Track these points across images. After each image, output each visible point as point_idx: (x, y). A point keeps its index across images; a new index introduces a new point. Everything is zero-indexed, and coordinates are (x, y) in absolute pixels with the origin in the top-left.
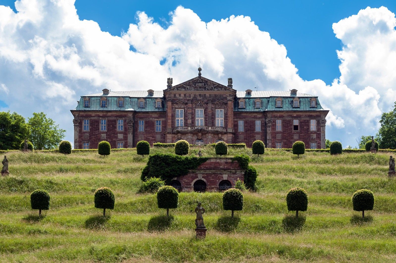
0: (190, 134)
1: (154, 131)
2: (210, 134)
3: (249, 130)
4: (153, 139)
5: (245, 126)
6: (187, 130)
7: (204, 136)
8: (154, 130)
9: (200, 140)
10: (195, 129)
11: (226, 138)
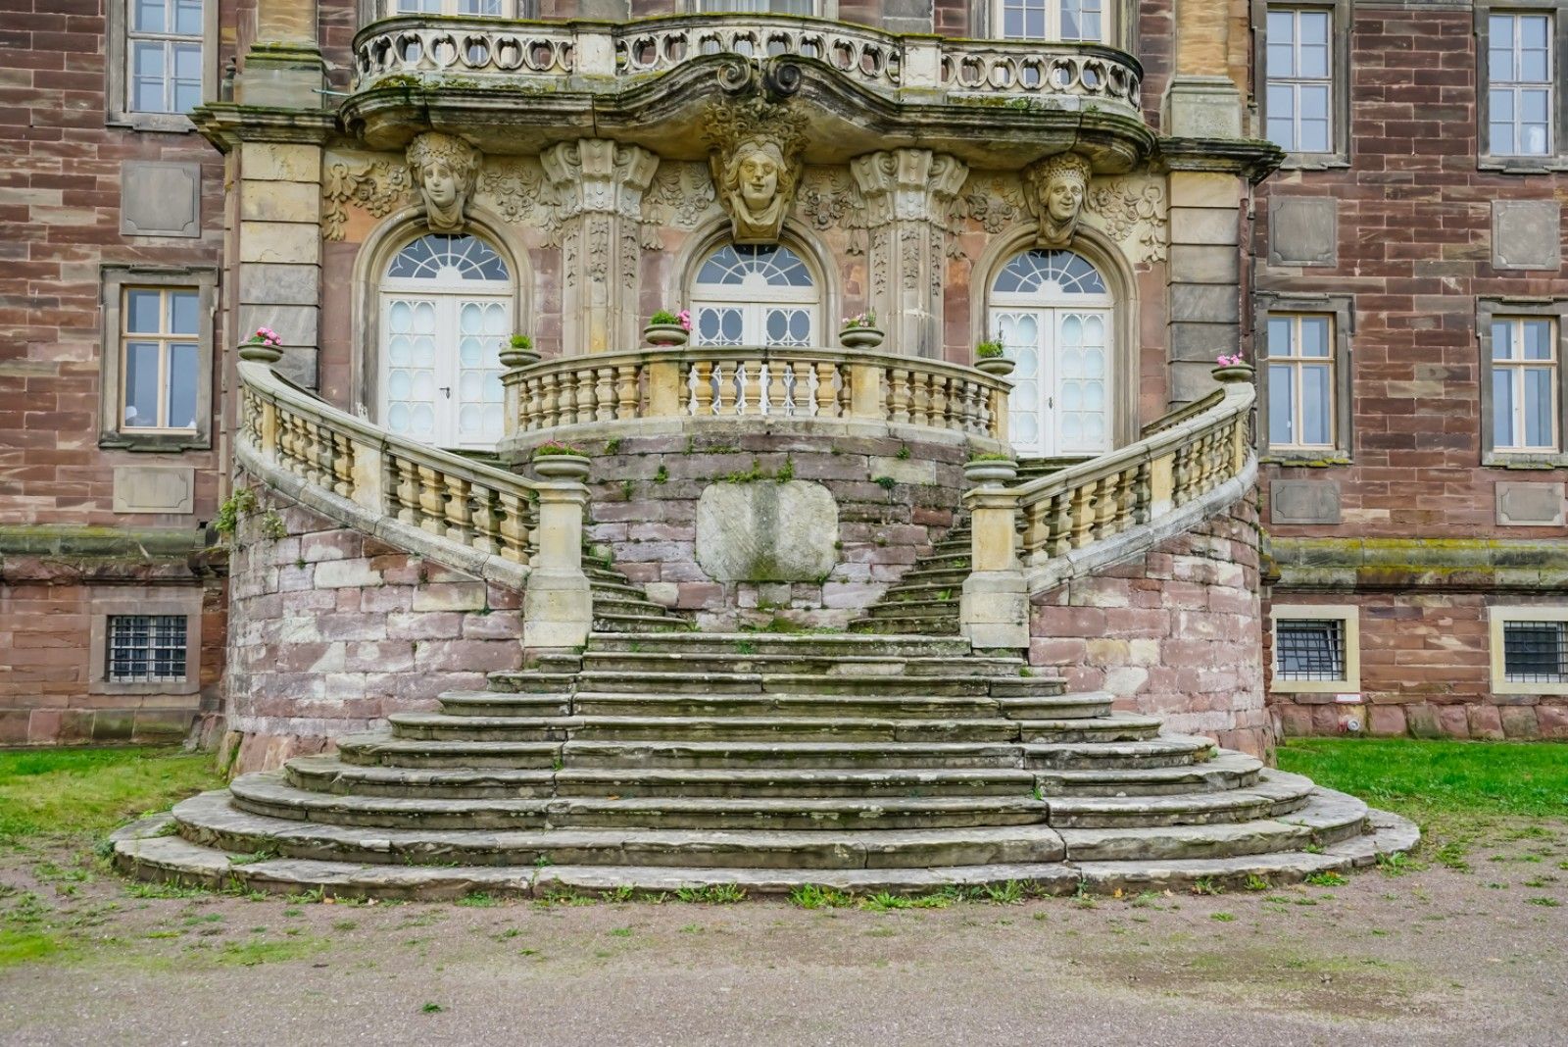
0: (598, 157)
1: (98, 104)
2: (914, 167)
3: (1400, 136)
4: (87, 219)
5: (1348, 88)
6: (551, 80)
7: (826, 193)
8: (90, 85)
9: (764, 250)
10: (693, 51)
11: (1140, 229)
